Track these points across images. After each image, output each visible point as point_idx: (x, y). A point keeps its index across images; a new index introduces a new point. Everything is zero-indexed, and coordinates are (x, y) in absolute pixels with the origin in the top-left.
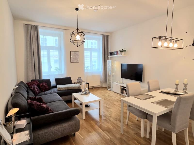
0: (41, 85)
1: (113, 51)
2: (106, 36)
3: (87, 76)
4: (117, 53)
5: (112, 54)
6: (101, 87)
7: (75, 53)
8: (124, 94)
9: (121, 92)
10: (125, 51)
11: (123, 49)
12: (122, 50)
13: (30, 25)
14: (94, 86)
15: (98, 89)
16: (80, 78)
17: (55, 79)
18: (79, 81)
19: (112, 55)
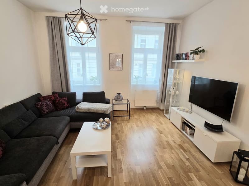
0: (57, 102)
1: (182, 53)
2: (171, 26)
3: (135, 91)
4: (186, 57)
5: (178, 57)
6: (158, 109)
7: (116, 56)
8: (186, 132)
9: (182, 127)
10: (203, 51)
11: (199, 48)
12: (197, 49)
13: (51, 17)
14: (146, 106)
15: (151, 111)
16: (120, 94)
17: (83, 93)
18: (119, 98)
19: (179, 60)
